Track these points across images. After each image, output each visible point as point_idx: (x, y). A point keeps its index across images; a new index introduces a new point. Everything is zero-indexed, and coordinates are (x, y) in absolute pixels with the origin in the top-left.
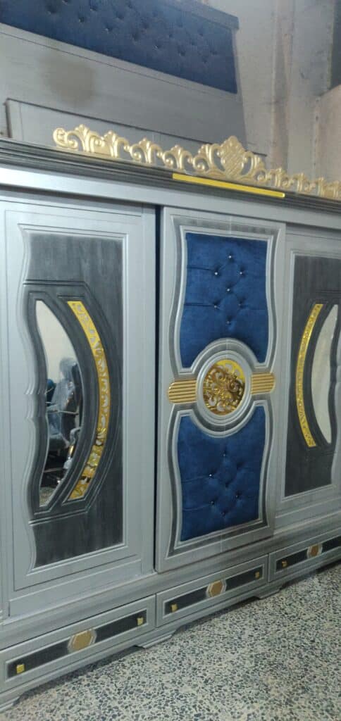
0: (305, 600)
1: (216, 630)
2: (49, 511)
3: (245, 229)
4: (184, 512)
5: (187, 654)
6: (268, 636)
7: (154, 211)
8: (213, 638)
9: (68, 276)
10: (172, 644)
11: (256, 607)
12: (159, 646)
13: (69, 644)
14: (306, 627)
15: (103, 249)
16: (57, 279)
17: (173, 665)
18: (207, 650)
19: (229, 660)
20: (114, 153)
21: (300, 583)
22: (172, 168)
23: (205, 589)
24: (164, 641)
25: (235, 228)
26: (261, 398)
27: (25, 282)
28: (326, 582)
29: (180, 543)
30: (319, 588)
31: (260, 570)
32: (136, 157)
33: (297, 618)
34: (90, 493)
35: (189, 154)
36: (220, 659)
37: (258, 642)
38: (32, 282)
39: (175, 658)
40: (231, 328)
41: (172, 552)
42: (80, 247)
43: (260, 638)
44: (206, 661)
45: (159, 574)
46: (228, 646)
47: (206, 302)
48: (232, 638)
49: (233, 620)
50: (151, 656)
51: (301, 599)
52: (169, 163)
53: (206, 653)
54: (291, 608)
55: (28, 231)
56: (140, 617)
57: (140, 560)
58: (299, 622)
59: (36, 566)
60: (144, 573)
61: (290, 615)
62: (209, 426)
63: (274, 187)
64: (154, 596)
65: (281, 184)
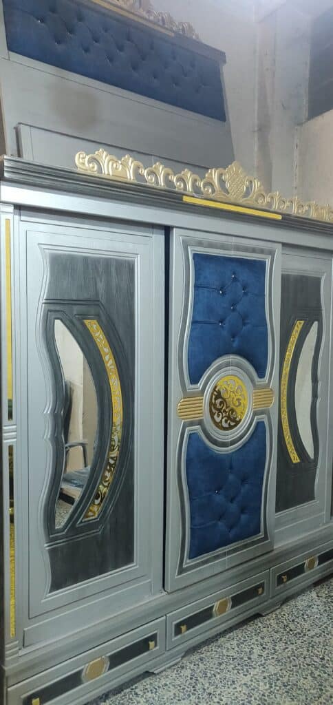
0: (307, 615)
1: (224, 651)
2: (64, 533)
3: (246, 249)
4: (192, 529)
5: (199, 678)
6: (278, 655)
7: (163, 231)
8: (223, 659)
9: (85, 296)
10: (182, 667)
11: (260, 624)
12: (169, 670)
13: (83, 674)
14: (313, 643)
15: (116, 269)
16: (74, 298)
17: (187, 691)
18: (219, 673)
19: (243, 682)
20: (130, 176)
21: (299, 598)
22: (182, 191)
23: (212, 607)
24: (173, 665)
25: (238, 248)
26: (262, 413)
27: (44, 301)
28: (324, 596)
29: (188, 561)
30: (318, 603)
31: (262, 585)
32: (150, 181)
33: (302, 634)
34: (103, 513)
35: (198, 178)
36: (233, 682)
37: (268, 662)
38: (50, 301)
39: (188, 683)
40: (235, 344)
41: (181, 571)
42: (96, 267)
43: (270, 658)
44: (220, 685)
45: (169, 594)
46: (239, 667)
47: (212, 320)
48: (242, 658)
49: (240, 639)
50: (163, 682)
51: (303, 615)
52: (179, 186)
53: (218, 676)
54: (295, 625)
55: (47, 251)
56: (152, 641)
57: (149, 580)
58: (304, 639)
59: (50, 592)
60: (154, 594)
61: (295, 632)
62: (215, 442)
63: (272, 210)
64: (164, 618)
65: (278, 207)
